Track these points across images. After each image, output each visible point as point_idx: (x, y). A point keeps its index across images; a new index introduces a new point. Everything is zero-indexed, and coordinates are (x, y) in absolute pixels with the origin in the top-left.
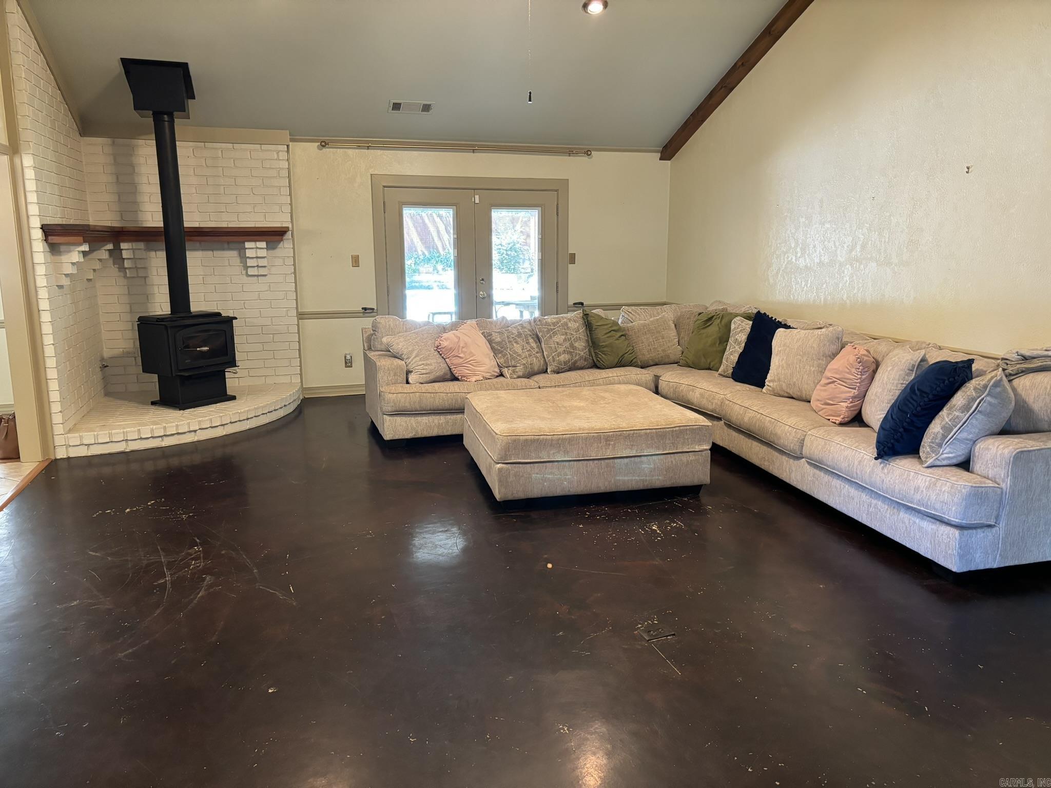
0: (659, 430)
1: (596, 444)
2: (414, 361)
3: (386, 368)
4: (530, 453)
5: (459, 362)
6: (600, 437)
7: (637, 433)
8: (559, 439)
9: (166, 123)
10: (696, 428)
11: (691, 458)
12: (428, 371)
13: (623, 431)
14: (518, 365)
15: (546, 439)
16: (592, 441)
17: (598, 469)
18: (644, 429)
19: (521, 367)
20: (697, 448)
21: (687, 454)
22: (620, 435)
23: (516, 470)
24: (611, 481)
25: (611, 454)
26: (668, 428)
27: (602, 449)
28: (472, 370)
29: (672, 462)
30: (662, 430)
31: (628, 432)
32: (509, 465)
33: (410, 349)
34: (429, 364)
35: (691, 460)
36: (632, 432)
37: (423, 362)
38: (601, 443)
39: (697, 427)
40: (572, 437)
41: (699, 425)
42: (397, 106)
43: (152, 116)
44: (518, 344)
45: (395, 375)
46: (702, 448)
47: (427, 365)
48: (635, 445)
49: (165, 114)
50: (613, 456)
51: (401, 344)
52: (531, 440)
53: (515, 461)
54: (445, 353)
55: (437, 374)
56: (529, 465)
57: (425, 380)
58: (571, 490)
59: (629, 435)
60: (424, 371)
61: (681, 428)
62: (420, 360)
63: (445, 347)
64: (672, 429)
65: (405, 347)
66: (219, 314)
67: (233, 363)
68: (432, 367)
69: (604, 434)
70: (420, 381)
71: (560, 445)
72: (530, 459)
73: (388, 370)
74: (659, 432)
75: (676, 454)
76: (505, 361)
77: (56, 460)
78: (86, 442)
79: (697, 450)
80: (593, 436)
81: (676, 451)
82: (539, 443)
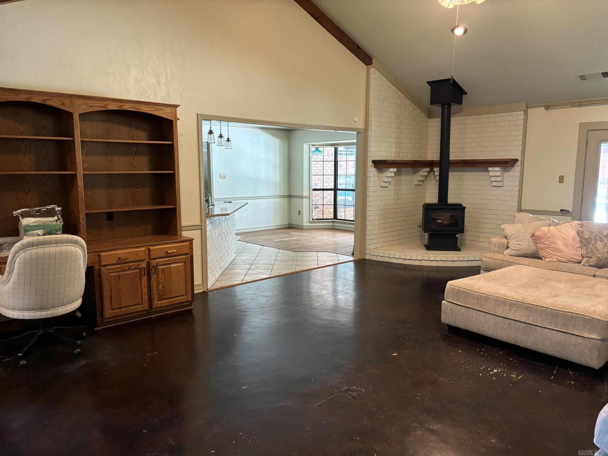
0: (554, 311)
1: (502, 306)
2: (512, 241)
3: (494, 243)
4: (460, 299)
5: (543, 247)
6: (506, 302)
7: (534, 308)
8: (478, 296)
9: (446, 109)
10: (587, 319)
11: (579, 341)
12: (517, 249)
13: (524, 303)
14: (593, 257)
15: (471, 293)
16: (500, 303)
17: (503, 324)
18: (541, 306)
19: (594, 259)
20: (586, 335)
21: (577, 337)
22: (522, 305)
23: (451, 307)
24: (511, 336)
25: (512, 317)
26: (562, 311)
27: (506, 311)
28: (549, 254)
29: (561, 338)
30: (556, 311)
31: (528, 305)
32: (448, 303)
33: (512, 234)
34: (520, 245)
35: (579, 343)
36: (531, 305)
37: (516, 243)
38: (506, 306)
39: (588, 317)
40: (487, 296)
41: (591, 317)
42: (583, 78)
43: (441, 106)
44: (602, 242)
45: (499, 247)
46: (591, 336)
47: (518, 245)
48: (531, 316)
49: (445, 105)
50: (513, 318)
51: (509, 230)
52: (462, 291)
53: (452, 301)
54: (537, 239)
55: (526, 252)
56: (460, 306)
57: (514, 254)
58: (483, 332)
59: (528, 307)
60: (515, 248)
61: (574, 314)
62: (516, 241)
63: (536, 235)
64: (565, 313)
65: (510, 232)
66: (461, 205)
67: (462, 231)
68: (522, 247)
69: (510, 301)
70: (510, 254)
71: (479, 299)
72: (460, 303)
73: (495, 244)
74: (553, 312)
75: (566, 334)
76: (586, 252)
77: (366, 259)
78: (376, 254)
79: (586, 336)
80: (501, 300)
81: (566, 331)
82: (466, 295)
